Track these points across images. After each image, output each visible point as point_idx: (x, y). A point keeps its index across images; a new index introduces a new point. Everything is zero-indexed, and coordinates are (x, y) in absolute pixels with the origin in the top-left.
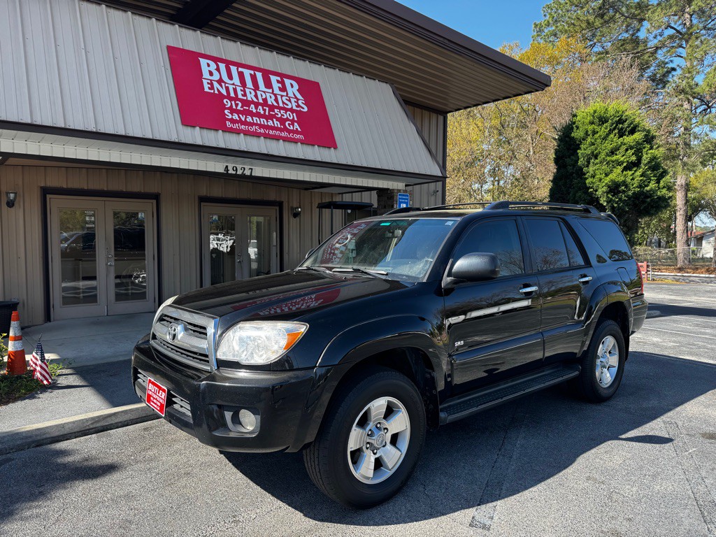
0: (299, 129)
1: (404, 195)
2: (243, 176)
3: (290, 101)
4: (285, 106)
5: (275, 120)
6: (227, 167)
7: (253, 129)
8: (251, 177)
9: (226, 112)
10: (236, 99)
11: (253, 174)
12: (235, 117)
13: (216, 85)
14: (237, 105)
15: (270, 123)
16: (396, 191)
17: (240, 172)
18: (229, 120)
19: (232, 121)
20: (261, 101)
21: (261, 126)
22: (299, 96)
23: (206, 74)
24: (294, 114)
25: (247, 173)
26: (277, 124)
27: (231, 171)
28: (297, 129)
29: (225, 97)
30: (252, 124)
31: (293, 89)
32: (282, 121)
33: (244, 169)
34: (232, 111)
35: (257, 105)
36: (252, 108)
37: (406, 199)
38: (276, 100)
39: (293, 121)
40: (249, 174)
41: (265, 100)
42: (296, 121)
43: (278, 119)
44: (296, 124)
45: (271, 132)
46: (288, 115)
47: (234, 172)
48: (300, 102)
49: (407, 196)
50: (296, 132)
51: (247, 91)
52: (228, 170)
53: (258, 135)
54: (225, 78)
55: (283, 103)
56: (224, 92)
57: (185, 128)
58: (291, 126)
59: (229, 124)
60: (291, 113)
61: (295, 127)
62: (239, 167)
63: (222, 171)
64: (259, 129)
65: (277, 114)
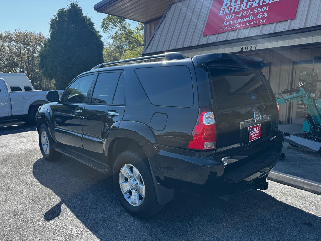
0: (267, 16)
2: (251, 51)
4: (263, 4)
6: (242, 48)
9: (224, 23)
10: (234, 12)
11: (257, 49)
12: (228, 23)
13: (226, 10)
14: (232, 16)
15: (247, 19)
17: (249, 49)
18: (223, 27)
19: (225, 26)
20: (248, 8)
21: (240, 23)
23: (224, 6)
24: (268, 7)
25: (253, 49)
26: (252, 17)
29: (227, 14)
30: (235, 24)
32: (256, 15)
33: (252, 47)
34: (228, 20)
35: (243, 11)
36: (240, 14)
38: (259, 3)
39: (264, 12)
40: (254, 49)
41: (251, 6)
42: (266, 11)
43: (253, 15)
44: (266, 13)
45: (244, 25)
46: (264, 9)
47: (246, 50)
50: (264, 18)
51: (242, 5)
52: (243, 50)
53: (237, 30)
54: (233, 3)
56: (228, 12)
57: (204, 37)
58: (261, 16)
59: (223, 29)
60: (265, 7)
61: (264, 15)
62: (249, 46)
63: (239, 51)
64: (238, 25)
65: (255, 11)
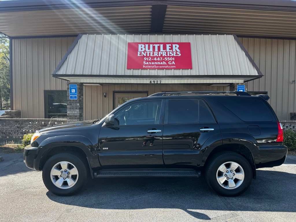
0: (174, 64)
1: (241, 86)
2: (157, 84)
3: (173, 53)
4: (170, 55)
5: (164, 62)
6: (151, 81)
7: (153, 67)
8: (160, 84)
9: (144, 62)
10: (150, 56)
11: (161, 83)
12: (147, 63)
13: (143, 53)
14: (149, 59)
15: (162, 63)
16: (235, 84)
17: (156, 83)
18: (144, 65)
19: (146, 65)
20: (160, 55)
21: (157, 65)
22: (178, 50)
23: (140, 50)
24: (174, 58)
25: (159, 82)
26: (164, 63)
27: (152, 83)
28: (173, 64)
29: (145, 57)
30: (153, 65)
31: (176, 48)
32: (167, 62)
33: (158, 81)
34: (146, 61)
35: (157, 57)
36: (155, 59)
37: (243, 88)
38: (167, 54)
39: (172, 61)
40: (159, 83)
41: (162, 55)
42: (173, 61)
43: (165, 61)
44: (173, 62)
45: (161, 67)
46: (171, 59)
47: (154, 83)
48: (178, 53)
49: (244, 86)
50: (173, 65)
51: (155, 53)
52: (151, 82)
53: (155, 69)
54: (147, 49)
55: (170, 54)
56: (145, 55)
57: (128, 70)
58: (171, 63)
59: (144, 67)
60: (172, 58)
61: (173, 63)
62: (156, 81)
63: (149, 82)
64: (156, 66)
65: (166, 59)
